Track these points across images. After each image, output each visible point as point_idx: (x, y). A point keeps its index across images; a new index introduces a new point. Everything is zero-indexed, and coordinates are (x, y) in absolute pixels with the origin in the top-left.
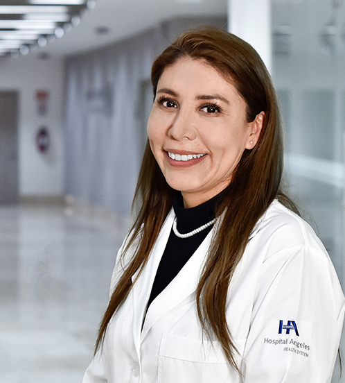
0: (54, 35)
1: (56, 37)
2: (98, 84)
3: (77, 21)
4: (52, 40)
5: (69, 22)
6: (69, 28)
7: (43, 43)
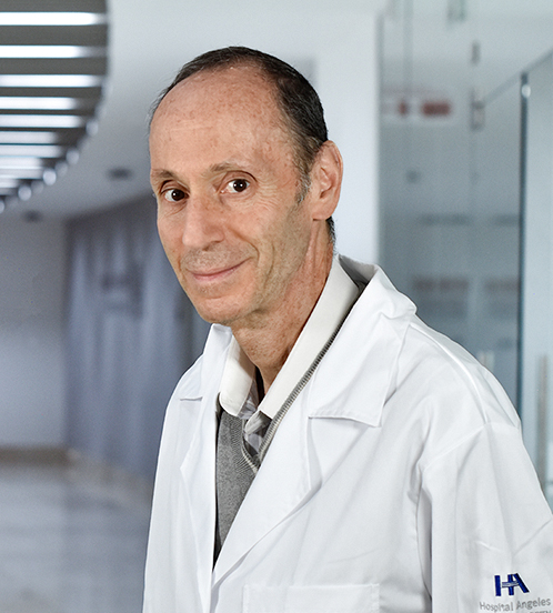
0: (41, 180)
1: (45, 184)
2: (119, 266)
3: (74, 157)
4: (39, 189)
5: (62, 159)
6: (63, 169)
7: (26, 194)
